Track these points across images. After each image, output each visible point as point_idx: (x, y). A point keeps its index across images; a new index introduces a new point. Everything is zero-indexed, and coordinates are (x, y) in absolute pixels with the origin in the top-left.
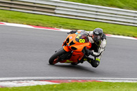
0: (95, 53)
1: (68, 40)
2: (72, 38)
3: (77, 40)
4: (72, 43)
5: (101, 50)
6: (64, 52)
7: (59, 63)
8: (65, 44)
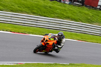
0: (59, 46)
1: (44, 39)
2: (46, 38)
3: (49, 39)
4: (47, 41)
5: (62, 44)
6: (42, 46)
7: (39, 52)
8: (42, 41)
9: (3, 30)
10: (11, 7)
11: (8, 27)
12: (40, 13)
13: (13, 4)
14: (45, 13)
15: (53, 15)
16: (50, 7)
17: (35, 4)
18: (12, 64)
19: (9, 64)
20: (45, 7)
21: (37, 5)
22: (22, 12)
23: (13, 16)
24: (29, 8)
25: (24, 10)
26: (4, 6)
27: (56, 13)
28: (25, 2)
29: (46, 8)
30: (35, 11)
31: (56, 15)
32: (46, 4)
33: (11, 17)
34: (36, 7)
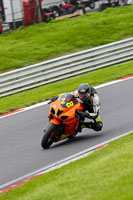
1: (53, 111)
2: (56, 106)
3: (64, 106)
4: (60, 112)
8: (51, 117)
9: (40, 101)
10: (35, 54)
11: (46, 91)
12: (92, 42)
13: (35, 46)
14: (99, 38)
15: (115, 36)
16: (104, 23)
17: (76, 29)
18: (86, 155)
19: (81, 157)
20: (95, 27)
21: (80, 28)
22: (57, 53)
23: (46, 67)
24: (67, 41)
25: (60, 48)
26: (21, 57)
27: (120, 30)
28: (56, 34)
29: (97, 28)
30: (81, 42)
31: (122, 33)
32: (94, 21)
33: (43, 71)
34: (79, 34)
